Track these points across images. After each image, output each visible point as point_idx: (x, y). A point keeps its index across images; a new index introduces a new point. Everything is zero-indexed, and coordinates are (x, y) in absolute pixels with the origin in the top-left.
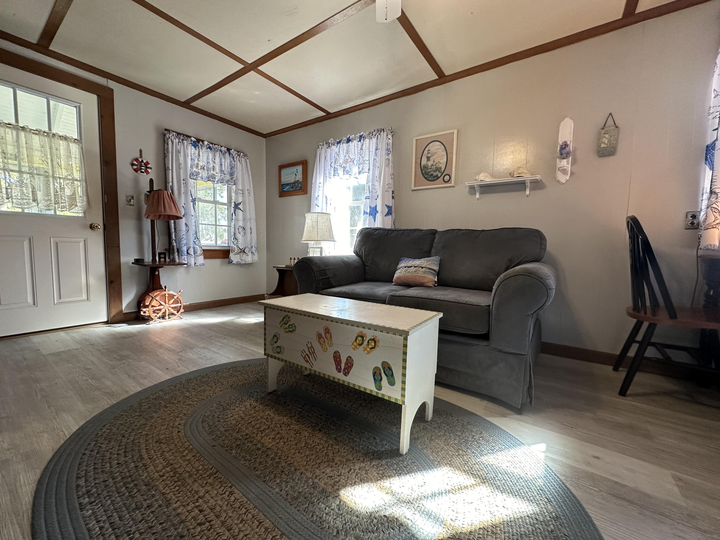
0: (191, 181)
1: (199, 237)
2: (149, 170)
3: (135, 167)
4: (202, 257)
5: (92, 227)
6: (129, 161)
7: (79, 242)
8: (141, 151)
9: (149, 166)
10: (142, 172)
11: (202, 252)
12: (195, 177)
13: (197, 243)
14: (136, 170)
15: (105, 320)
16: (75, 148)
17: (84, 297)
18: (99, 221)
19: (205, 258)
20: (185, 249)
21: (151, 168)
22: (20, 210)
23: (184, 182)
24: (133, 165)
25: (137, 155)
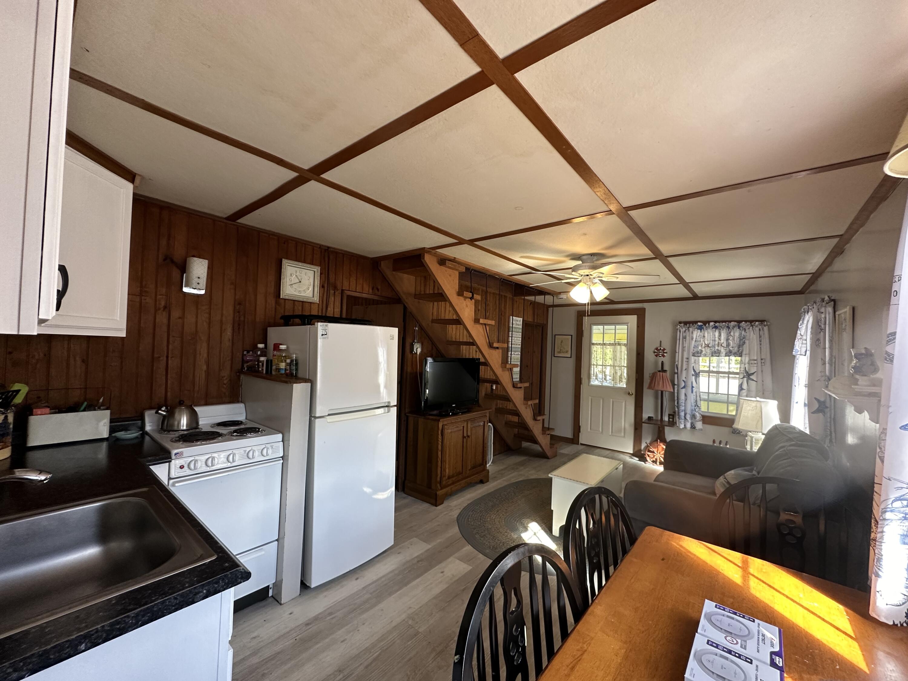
0: (693, 359)
1: (699, 406)
2: (665, 354)
3: (656, 354)
4: (701, 423)
5: (629, 394)
6: (653, 350)
7: (622, 402)
8: (661, 342)
9: (665, 351)
10: (660, 356)
11: (701, 419)
12: (699, 355)
13: (697, 410)
14: (656, 356)
15: (632, 452)
16: (624, 349)
17: (623, 434)
18: (633, 390)
19: (704, 423)
20: (682, 414)
21: (666, 353)
22: (601, 384)
23: (687, 360)
24: (654, 352)
25: (658, 345)
